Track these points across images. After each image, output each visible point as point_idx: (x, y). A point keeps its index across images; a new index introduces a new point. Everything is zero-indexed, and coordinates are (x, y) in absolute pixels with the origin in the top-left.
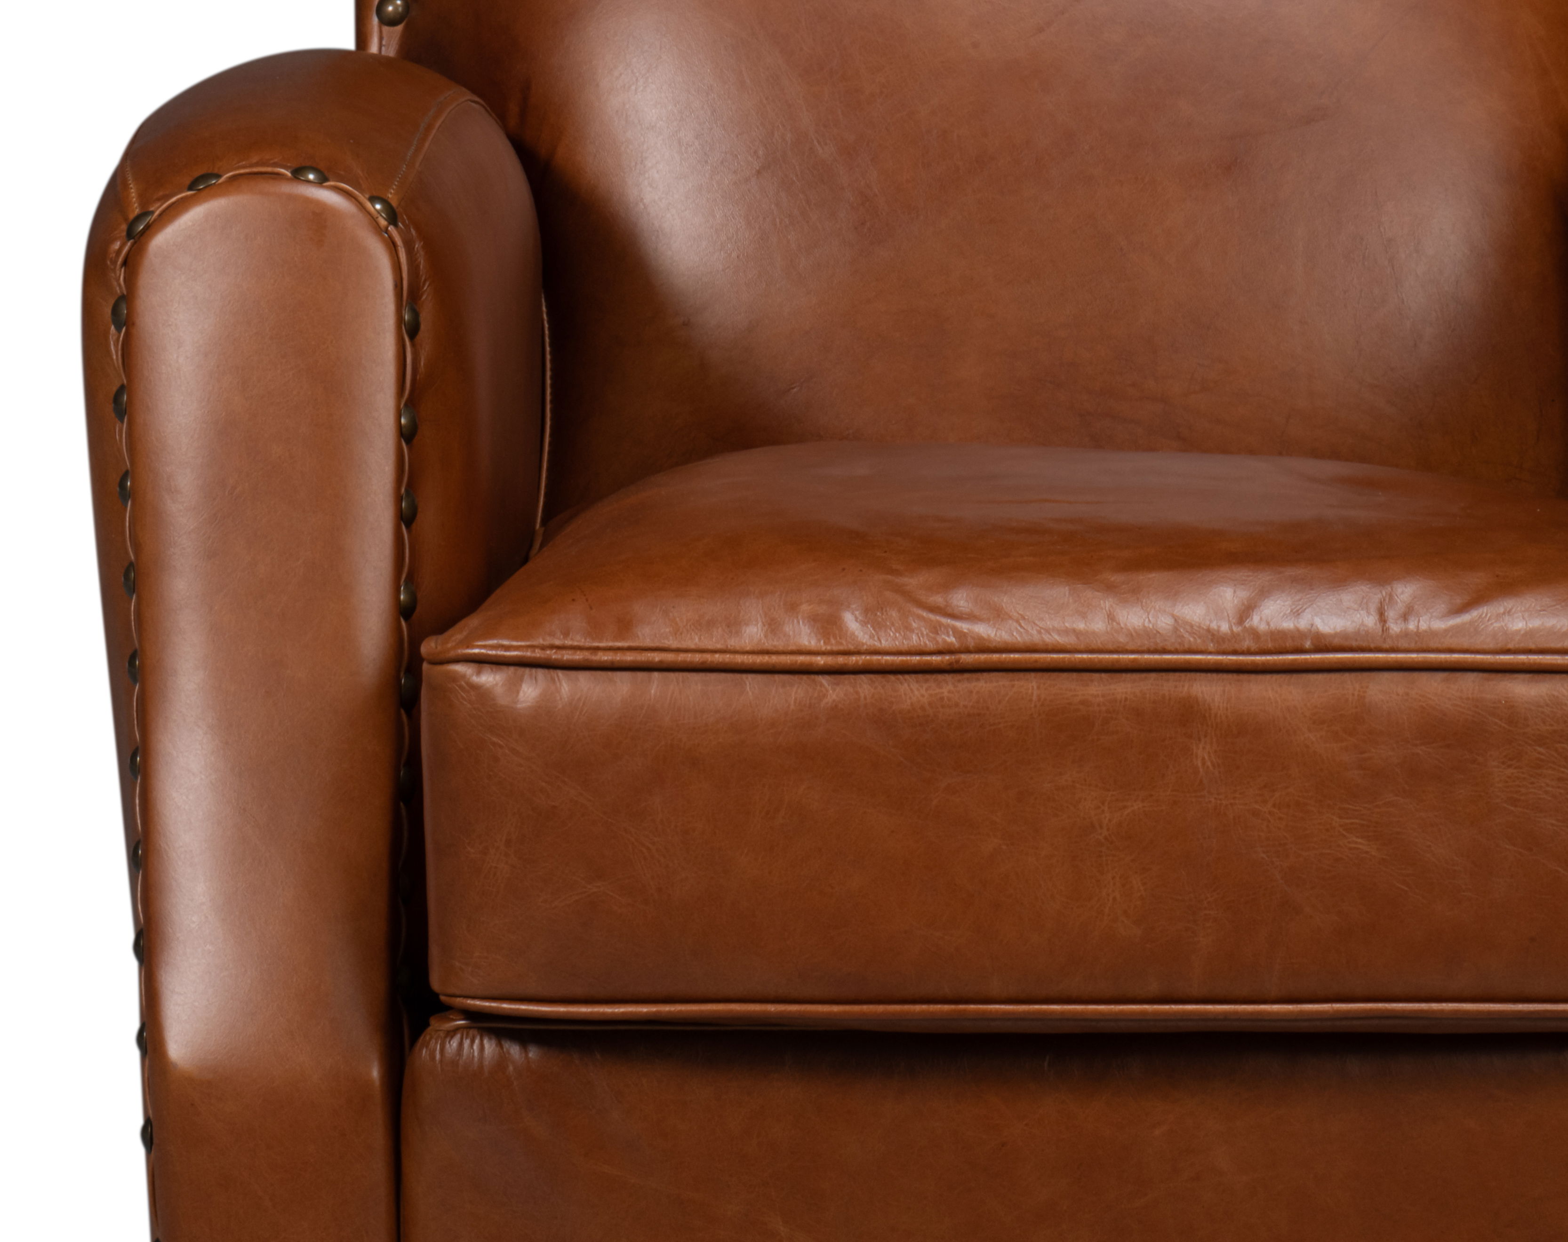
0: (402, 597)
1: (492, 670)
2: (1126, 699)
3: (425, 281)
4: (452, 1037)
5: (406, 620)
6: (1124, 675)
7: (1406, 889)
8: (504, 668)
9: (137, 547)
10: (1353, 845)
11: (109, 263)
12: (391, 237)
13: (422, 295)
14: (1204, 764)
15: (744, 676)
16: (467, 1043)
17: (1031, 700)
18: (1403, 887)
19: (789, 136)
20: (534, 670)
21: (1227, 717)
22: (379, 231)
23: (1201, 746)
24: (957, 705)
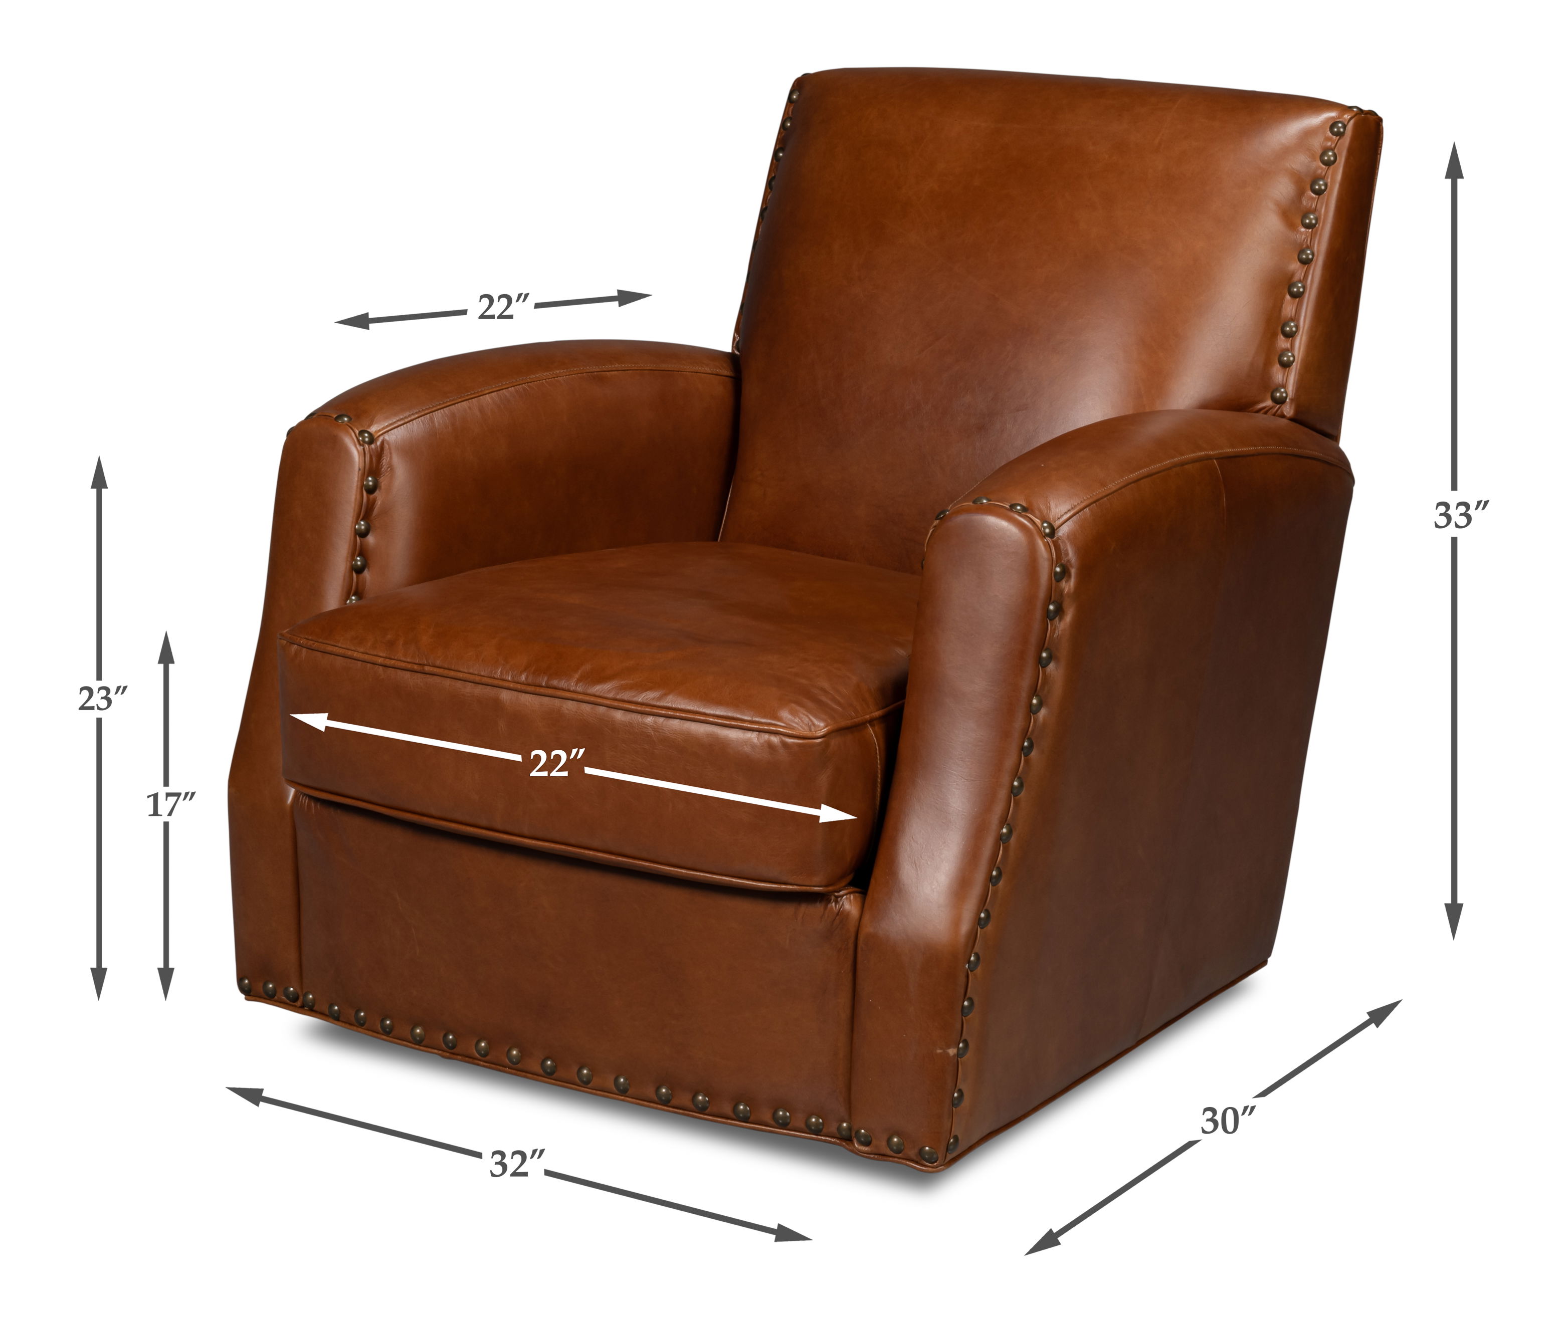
12: (364, 449)
13: (386, 473)
22: (358, 445)
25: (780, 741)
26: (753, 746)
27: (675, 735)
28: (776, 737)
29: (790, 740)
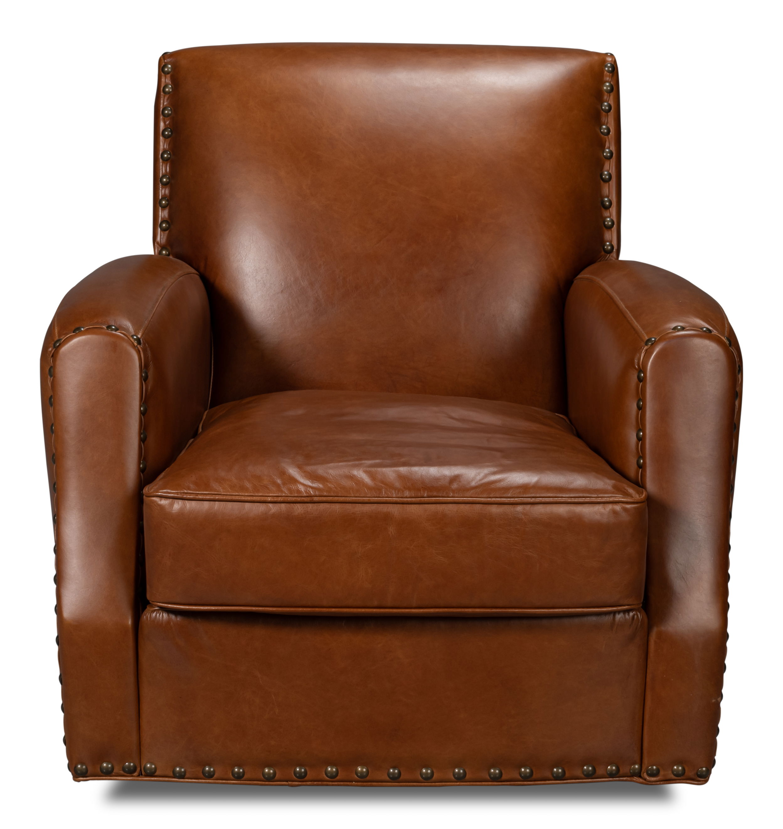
0: (141, 466)
1: (165, 500)
2: (367, 512)
3: (151, 361)
4: (153, 613)
5: (142, 473)
6: (366, 505)
7: (457, 573)
8: (169, 499)
9: (56, 449)
10: (439, 559)
11: (48, 355)
12: (138, 349)
13: (150, 365)
14: (391, 533)
15: (245, 503)
16: (158, 615)
17: (336, 512)
18: (455, 572)
19: (292, 279)
20: (178, 500)
21: (399, 518)
22: (134, 347)
23: (390, 528)
24: (312, 514)
25: (622, 508)
26: (602, 514)
27: (541, 515)
28: (618, 505)
29: (628, 506)
